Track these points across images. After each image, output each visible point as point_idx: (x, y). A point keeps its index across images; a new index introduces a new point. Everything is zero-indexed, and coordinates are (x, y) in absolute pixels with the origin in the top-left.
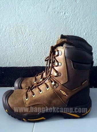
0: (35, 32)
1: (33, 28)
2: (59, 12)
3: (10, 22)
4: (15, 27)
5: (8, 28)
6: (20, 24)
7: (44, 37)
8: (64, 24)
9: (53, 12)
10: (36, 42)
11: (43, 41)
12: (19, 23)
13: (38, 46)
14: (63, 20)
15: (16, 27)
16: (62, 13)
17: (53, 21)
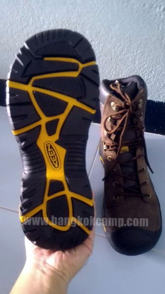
0: (101, 38)
1: (99, 31)
2: (153, 5)
3: (57, 15)
4: (65, 25)
5: (52, 24)
6: (75, 20)
7: (117, 49)
8: (160, 29)
9: (140, 5)
10: (102, 54)
11: (115, 55)
12: (73, 19)
13: (104, 62)
14: (159, 22)
15: (67, 24)
16: (160, 9)
17: (138, 21)
